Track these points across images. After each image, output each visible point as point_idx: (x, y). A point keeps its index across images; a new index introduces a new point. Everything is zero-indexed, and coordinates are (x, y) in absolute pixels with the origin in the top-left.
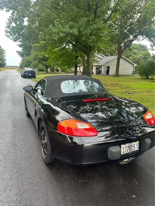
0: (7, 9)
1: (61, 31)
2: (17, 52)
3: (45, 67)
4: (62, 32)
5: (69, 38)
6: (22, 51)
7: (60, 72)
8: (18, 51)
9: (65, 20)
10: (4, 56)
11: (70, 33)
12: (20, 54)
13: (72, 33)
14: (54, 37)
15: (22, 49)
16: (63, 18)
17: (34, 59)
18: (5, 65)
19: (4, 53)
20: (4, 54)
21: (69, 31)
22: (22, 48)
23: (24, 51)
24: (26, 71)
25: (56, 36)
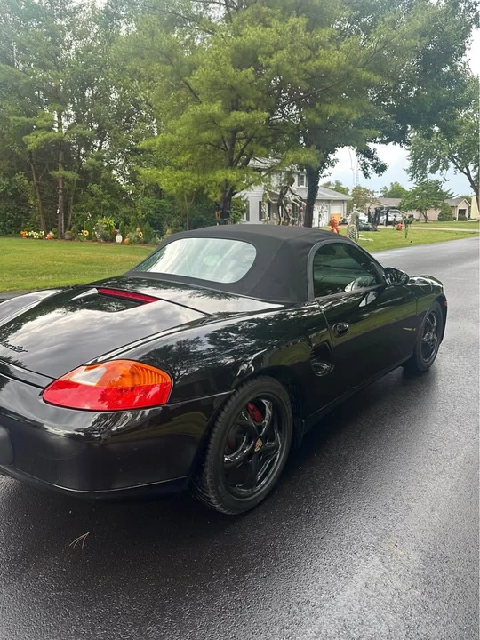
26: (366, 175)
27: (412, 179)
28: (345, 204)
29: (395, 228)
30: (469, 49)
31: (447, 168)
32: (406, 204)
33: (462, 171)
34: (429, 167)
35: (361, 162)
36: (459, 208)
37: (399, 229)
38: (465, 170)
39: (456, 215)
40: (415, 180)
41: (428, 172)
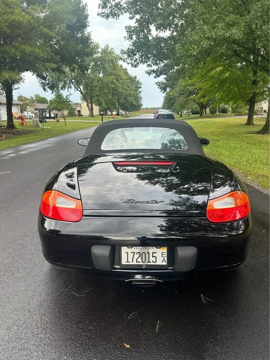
0: (131, 15)
1: (206, 37)
2: (156, 83)
3: (199, 106)
4: (208, 38)
5: (223, 48)
6: (165, 81)
7: (230, 113)
8: (158, 82)
9: (220, 13)
10: (140, 92)
11: (224, 37)
12: (161, 87)
13: (229, 38)
14: (191, 50)
15: (165, 79)
16: (216, 11)
17: (180, 94)
18: (140, 107)
19: (140, 87)
20: (140, 90)
21: (224, 34)
22: (165, 76)
23: (168, 81)
24: (159, 115)
25: (196, 48)
26: (44, 89)
27: (53, 93)
28: (19, 106)
29: (56, 121)
30: (89, 26)
31: (71, 88)
32: (52, 107)
33: (78, 90)
34: (60, 86)
35: (41, 82)
36: (77, 110)
37: (58, 121)
38: (79, 89)
39: (77, 113)
40: (54, 93)
41: (60, 89)
